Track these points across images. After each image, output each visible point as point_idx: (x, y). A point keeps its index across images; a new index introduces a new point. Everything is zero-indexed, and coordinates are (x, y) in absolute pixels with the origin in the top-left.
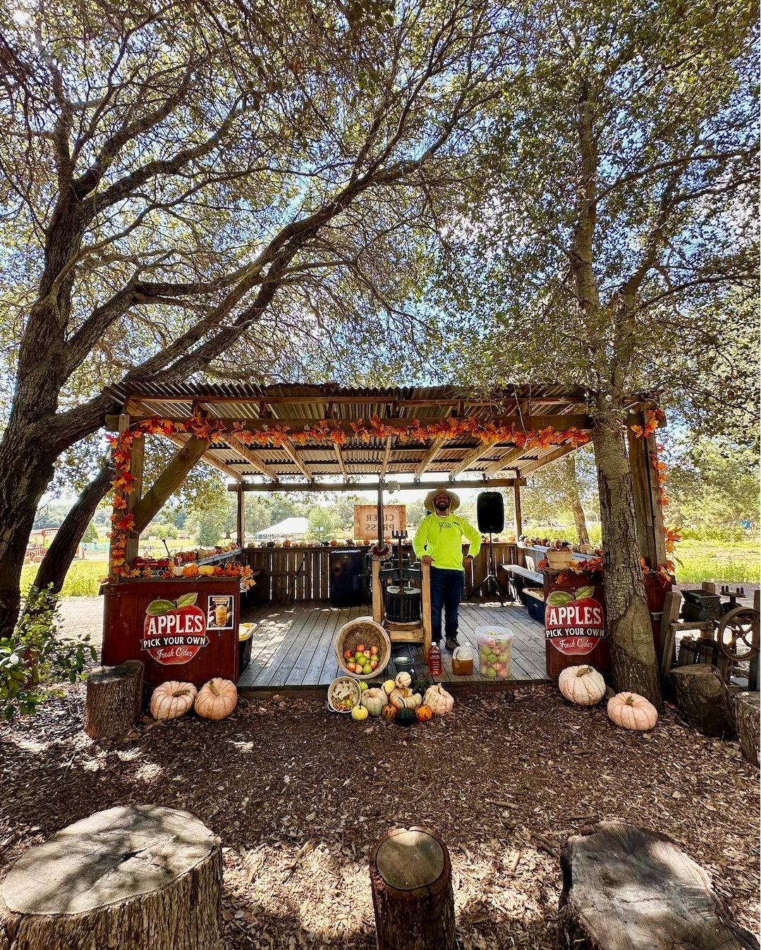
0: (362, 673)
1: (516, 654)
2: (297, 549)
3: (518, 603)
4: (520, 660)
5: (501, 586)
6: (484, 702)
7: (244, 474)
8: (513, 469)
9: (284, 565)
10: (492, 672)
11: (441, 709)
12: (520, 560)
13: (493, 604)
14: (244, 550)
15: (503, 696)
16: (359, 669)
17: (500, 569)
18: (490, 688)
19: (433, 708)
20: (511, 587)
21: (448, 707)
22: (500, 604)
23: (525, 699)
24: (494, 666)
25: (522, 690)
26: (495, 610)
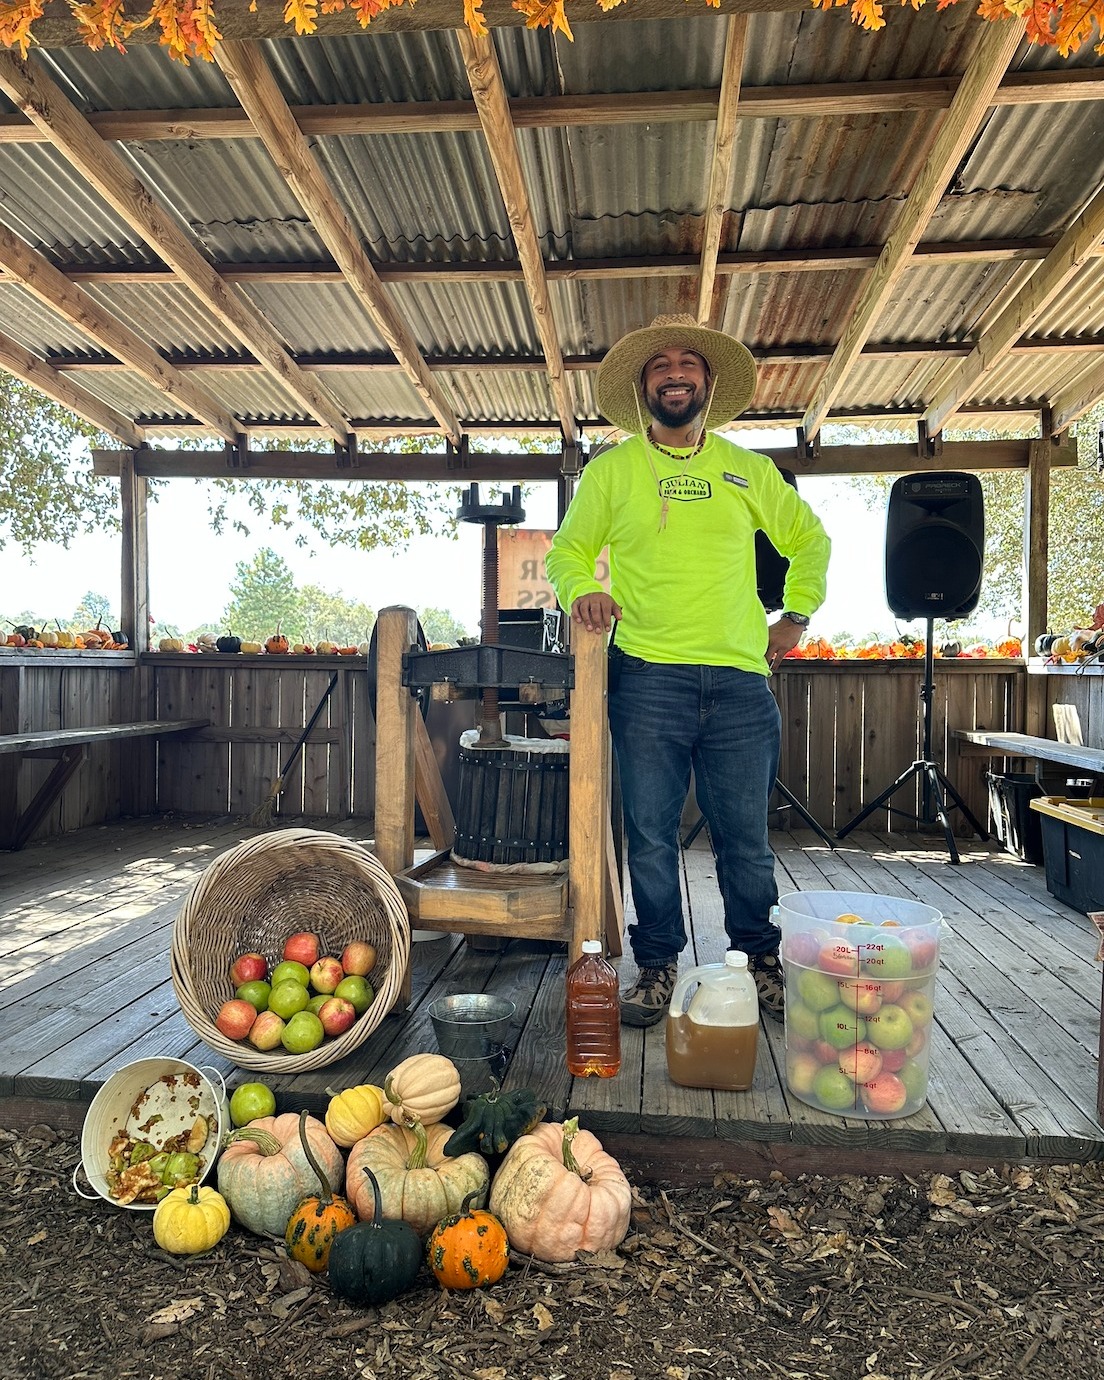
0: (280, 1048)
1: (966, 1019)
2: (307, 661)
3: (1012, 857)
4: (986, 1048)
5: (957, 802)
6: (780, 1217)
7: (143, 420)
8: (1030, 404)
9: (268, 709)
10: (836, 1089)
11: (557, 1236)
12: (1033, 720)
13: (923, 856)
14: (146, 658)
15: (875, 1200)
16: (268, 1029)
17: (961, 744)
18: (815, 1159)
19: (521, 1231)
20: (994, 804)
21: (596, 1228)
22: (946, 856)
23: (975, 1225)
24: (848, 1062)
25: (969, 1180)
26: (924, 871)
